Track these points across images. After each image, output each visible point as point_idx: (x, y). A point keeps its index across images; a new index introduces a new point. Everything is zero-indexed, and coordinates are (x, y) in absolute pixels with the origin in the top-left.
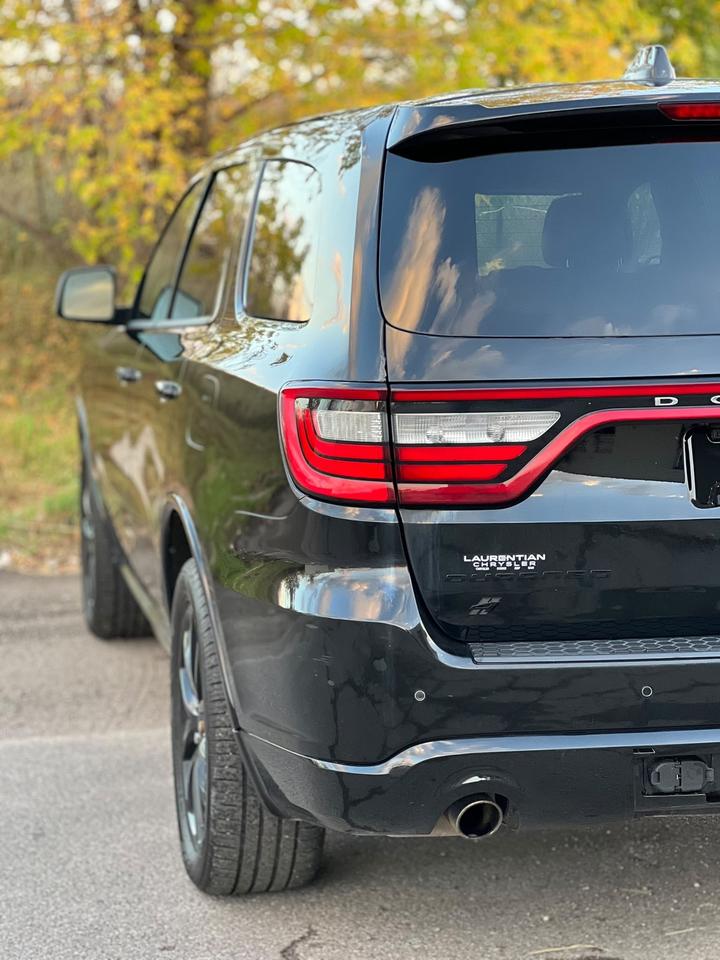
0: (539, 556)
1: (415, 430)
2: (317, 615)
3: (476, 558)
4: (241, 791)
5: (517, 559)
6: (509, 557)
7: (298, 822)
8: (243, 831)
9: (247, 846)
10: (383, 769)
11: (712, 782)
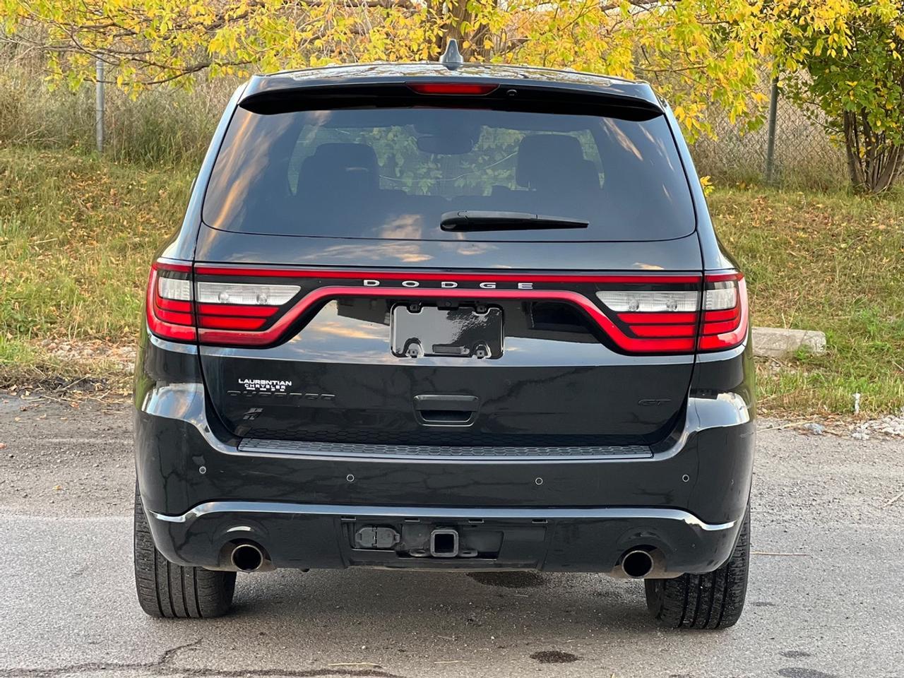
0: (287, 382)
1: (210, 294)
2: (154, 414)
3: (246, 381)
5: (273, 383)
6: (267, 381)
7: (195, 568)
8: (156, 569)
9: (160, 580)
10: (182, 519)
11: (400, 543)
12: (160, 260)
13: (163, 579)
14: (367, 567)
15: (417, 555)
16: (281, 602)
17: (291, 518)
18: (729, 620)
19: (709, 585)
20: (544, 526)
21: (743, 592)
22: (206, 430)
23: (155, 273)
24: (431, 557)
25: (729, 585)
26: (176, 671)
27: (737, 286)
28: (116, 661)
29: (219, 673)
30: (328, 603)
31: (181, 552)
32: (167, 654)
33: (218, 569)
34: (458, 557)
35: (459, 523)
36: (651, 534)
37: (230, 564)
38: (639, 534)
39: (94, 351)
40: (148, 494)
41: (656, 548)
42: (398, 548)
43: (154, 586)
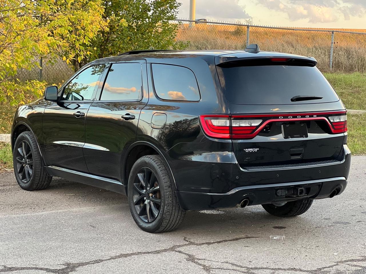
0: (258, 149)
1: (235, 124)
3: (246, 149)
4: (172, 206)
5: (254, 149)
10: (228, 193)
11: (287, 194)
35: (302, 186)
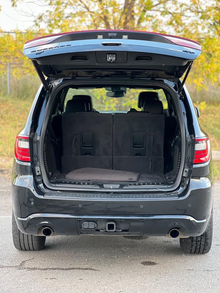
8: (19, 235)
9: (20, 238)
10: (26, 219)
11: (96, 227)
12: (19, 135)
13: (21, 238)
14: (86, 235)
15: (102, 231)
16: (61, 245)
17: (61, 219)
18: (207, 251)
19: (200, 239)
20: (143, 221)
21: (211, 242)
22: (34, 190)
23: (17, 139)
24: (107, 231)
25: (206, 239)
26: (25, 268)
27: (206, 142)
28: (6, 265)
29: (39, 269)
30: (76, 245)
31: (26, 230)
32: (22, 263)
33: (38, 235)
34: (115, 231)
35: (116, 220)
36: (179, 224)
37: (42, 234)
38: (175, 224)
39: (6, 160)
40: (15, 211)
41: (180, 228)
42: (96, 228)
43: (19, 240)
